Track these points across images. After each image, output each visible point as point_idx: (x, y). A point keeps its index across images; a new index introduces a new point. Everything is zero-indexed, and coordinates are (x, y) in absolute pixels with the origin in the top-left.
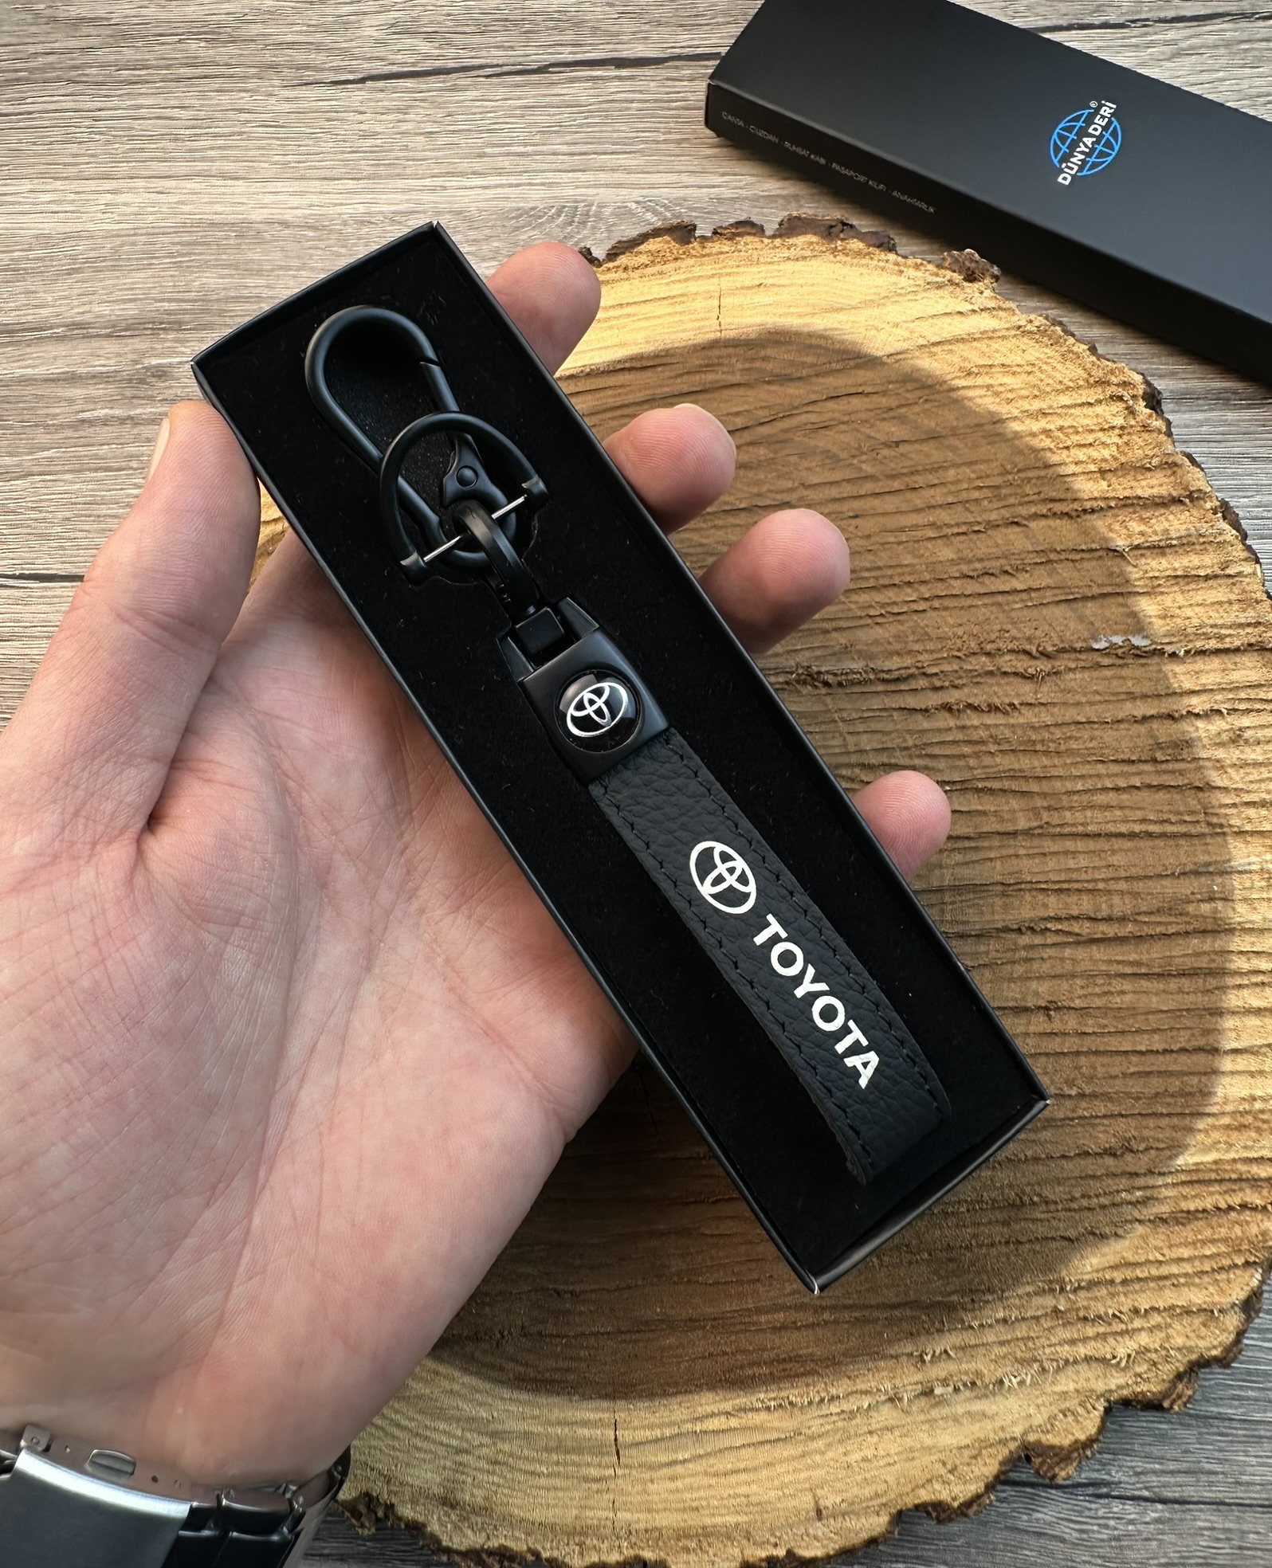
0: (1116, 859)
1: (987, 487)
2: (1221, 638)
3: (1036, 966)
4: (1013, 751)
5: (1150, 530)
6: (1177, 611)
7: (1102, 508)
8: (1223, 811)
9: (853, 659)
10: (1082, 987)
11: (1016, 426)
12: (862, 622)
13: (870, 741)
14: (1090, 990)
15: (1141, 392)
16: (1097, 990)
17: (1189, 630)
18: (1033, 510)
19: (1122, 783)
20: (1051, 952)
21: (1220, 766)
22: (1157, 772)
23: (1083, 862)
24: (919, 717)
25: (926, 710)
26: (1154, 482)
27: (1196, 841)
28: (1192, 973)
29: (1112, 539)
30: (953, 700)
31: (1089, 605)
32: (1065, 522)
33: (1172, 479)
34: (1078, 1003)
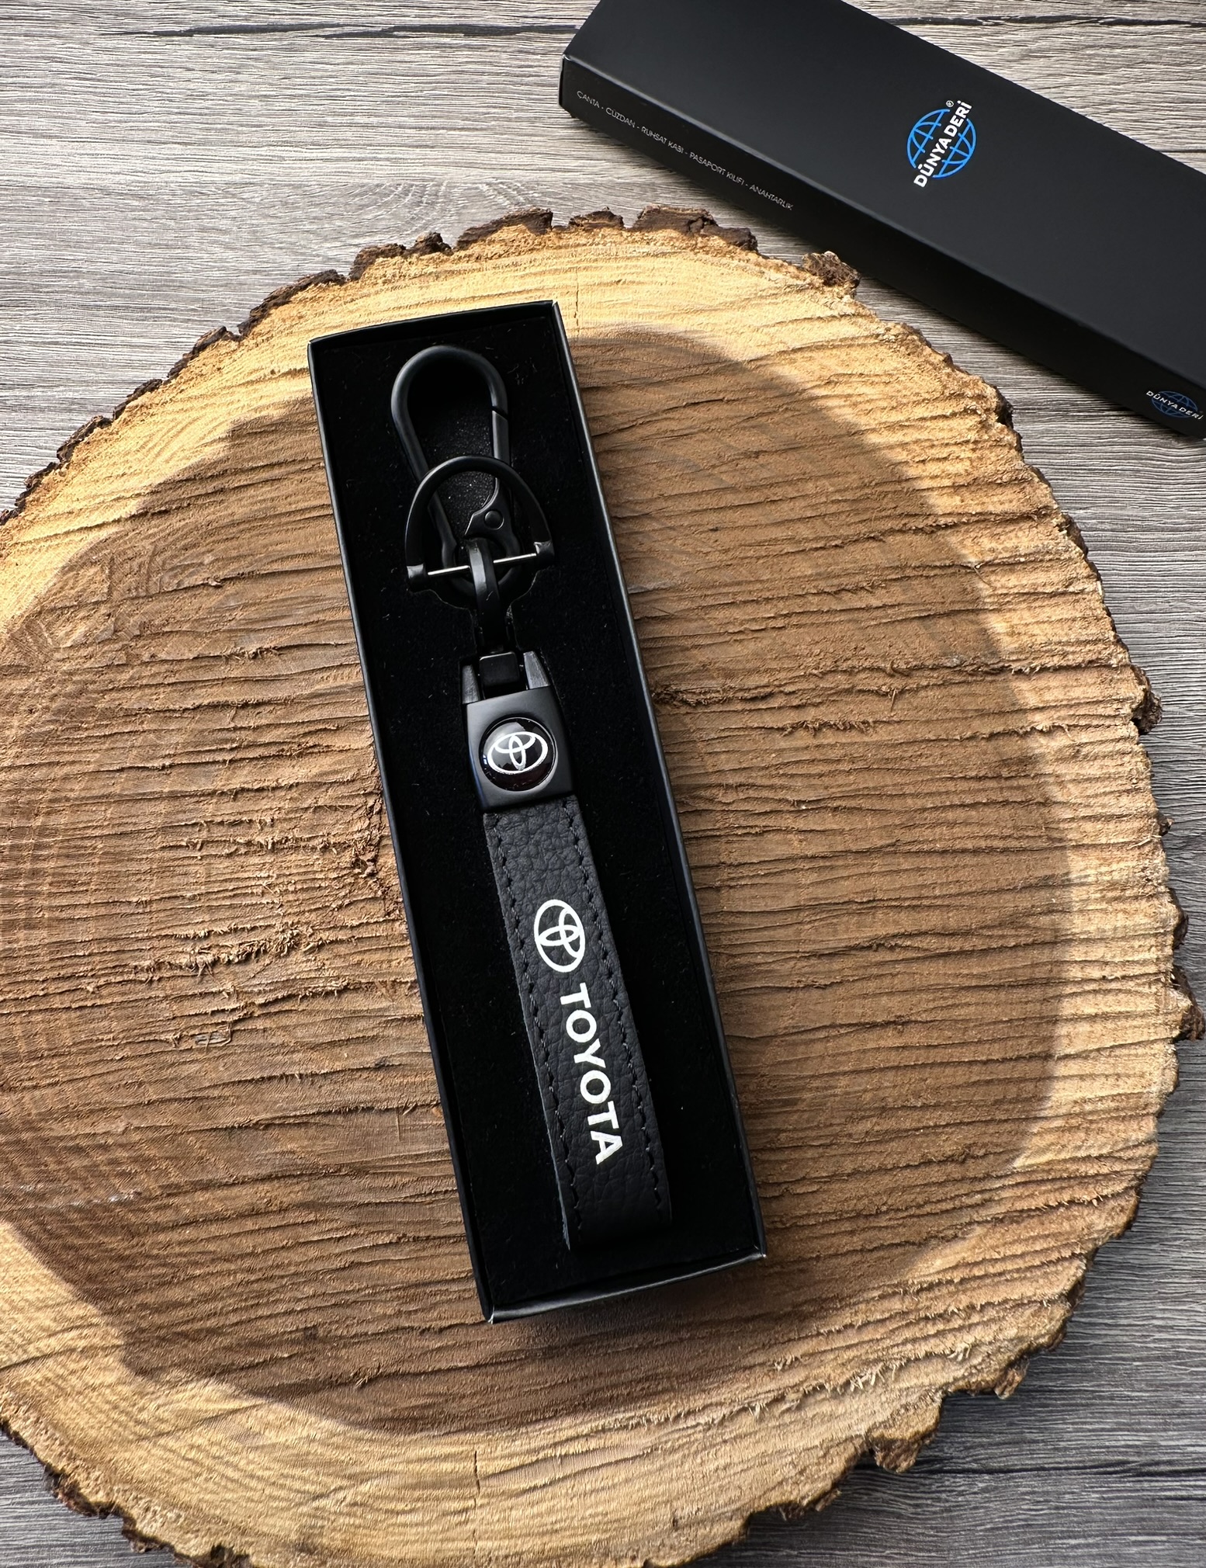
0: (962, 874)
1: (845, 501)
2: (1065, 655)
3: (887, 981)
4: (868, 769)
5: (1000, 547)
6: (1022, 630)
7: (955, 525)
8: (1061, 826)
9: (713, 678)
10: (929, 1001)
11: (873, 439)
12: (721, 640)
13: (728, 762)
14: (936, 1004)
15: (994, 405)
16: (942, 1003)
17: (1037, 647)
18: (889, 524)
19: (968, 801)
20: (899, 968)
21: (1061, 784)
22: (1002, 789)
23: (930, 878)
24: (777, 736)
25: (783, 729)
26: (1003, 498)
27: (1037, 856)
28: (1030, 984)
29: (964, 556)
30: (810, 719)
31: (942, 621)
32: (918, 539)
33: (1021, 495)
34: (924, 1017)
